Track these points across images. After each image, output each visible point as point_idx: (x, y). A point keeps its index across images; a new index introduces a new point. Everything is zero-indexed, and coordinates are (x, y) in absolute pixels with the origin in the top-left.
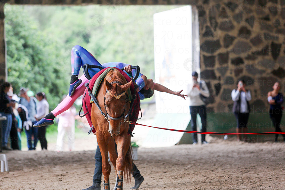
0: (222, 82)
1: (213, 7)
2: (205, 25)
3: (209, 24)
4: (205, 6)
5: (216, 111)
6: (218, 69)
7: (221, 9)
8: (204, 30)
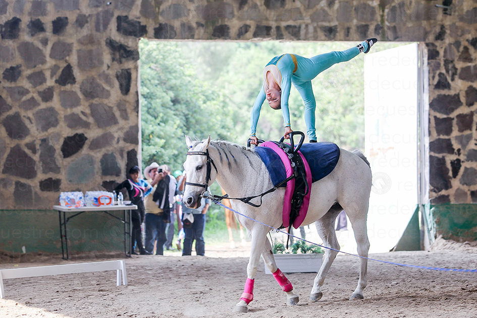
0: (462, 158)
1: (450, 44)
2: (438, 72)
3: (444, 71)
4: (438, 43)
5: (453, 201)
6: (457, 138)
7: (461, 49)
8: (437, 79)
